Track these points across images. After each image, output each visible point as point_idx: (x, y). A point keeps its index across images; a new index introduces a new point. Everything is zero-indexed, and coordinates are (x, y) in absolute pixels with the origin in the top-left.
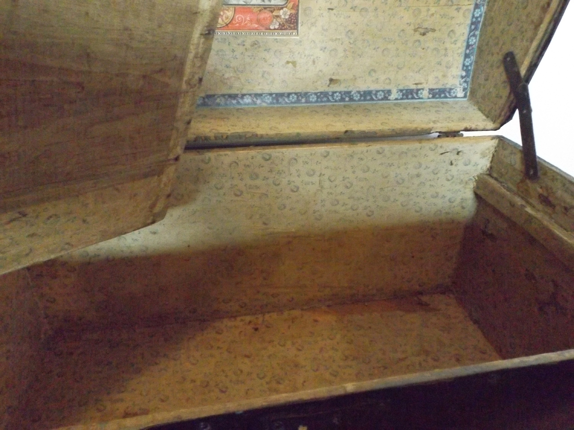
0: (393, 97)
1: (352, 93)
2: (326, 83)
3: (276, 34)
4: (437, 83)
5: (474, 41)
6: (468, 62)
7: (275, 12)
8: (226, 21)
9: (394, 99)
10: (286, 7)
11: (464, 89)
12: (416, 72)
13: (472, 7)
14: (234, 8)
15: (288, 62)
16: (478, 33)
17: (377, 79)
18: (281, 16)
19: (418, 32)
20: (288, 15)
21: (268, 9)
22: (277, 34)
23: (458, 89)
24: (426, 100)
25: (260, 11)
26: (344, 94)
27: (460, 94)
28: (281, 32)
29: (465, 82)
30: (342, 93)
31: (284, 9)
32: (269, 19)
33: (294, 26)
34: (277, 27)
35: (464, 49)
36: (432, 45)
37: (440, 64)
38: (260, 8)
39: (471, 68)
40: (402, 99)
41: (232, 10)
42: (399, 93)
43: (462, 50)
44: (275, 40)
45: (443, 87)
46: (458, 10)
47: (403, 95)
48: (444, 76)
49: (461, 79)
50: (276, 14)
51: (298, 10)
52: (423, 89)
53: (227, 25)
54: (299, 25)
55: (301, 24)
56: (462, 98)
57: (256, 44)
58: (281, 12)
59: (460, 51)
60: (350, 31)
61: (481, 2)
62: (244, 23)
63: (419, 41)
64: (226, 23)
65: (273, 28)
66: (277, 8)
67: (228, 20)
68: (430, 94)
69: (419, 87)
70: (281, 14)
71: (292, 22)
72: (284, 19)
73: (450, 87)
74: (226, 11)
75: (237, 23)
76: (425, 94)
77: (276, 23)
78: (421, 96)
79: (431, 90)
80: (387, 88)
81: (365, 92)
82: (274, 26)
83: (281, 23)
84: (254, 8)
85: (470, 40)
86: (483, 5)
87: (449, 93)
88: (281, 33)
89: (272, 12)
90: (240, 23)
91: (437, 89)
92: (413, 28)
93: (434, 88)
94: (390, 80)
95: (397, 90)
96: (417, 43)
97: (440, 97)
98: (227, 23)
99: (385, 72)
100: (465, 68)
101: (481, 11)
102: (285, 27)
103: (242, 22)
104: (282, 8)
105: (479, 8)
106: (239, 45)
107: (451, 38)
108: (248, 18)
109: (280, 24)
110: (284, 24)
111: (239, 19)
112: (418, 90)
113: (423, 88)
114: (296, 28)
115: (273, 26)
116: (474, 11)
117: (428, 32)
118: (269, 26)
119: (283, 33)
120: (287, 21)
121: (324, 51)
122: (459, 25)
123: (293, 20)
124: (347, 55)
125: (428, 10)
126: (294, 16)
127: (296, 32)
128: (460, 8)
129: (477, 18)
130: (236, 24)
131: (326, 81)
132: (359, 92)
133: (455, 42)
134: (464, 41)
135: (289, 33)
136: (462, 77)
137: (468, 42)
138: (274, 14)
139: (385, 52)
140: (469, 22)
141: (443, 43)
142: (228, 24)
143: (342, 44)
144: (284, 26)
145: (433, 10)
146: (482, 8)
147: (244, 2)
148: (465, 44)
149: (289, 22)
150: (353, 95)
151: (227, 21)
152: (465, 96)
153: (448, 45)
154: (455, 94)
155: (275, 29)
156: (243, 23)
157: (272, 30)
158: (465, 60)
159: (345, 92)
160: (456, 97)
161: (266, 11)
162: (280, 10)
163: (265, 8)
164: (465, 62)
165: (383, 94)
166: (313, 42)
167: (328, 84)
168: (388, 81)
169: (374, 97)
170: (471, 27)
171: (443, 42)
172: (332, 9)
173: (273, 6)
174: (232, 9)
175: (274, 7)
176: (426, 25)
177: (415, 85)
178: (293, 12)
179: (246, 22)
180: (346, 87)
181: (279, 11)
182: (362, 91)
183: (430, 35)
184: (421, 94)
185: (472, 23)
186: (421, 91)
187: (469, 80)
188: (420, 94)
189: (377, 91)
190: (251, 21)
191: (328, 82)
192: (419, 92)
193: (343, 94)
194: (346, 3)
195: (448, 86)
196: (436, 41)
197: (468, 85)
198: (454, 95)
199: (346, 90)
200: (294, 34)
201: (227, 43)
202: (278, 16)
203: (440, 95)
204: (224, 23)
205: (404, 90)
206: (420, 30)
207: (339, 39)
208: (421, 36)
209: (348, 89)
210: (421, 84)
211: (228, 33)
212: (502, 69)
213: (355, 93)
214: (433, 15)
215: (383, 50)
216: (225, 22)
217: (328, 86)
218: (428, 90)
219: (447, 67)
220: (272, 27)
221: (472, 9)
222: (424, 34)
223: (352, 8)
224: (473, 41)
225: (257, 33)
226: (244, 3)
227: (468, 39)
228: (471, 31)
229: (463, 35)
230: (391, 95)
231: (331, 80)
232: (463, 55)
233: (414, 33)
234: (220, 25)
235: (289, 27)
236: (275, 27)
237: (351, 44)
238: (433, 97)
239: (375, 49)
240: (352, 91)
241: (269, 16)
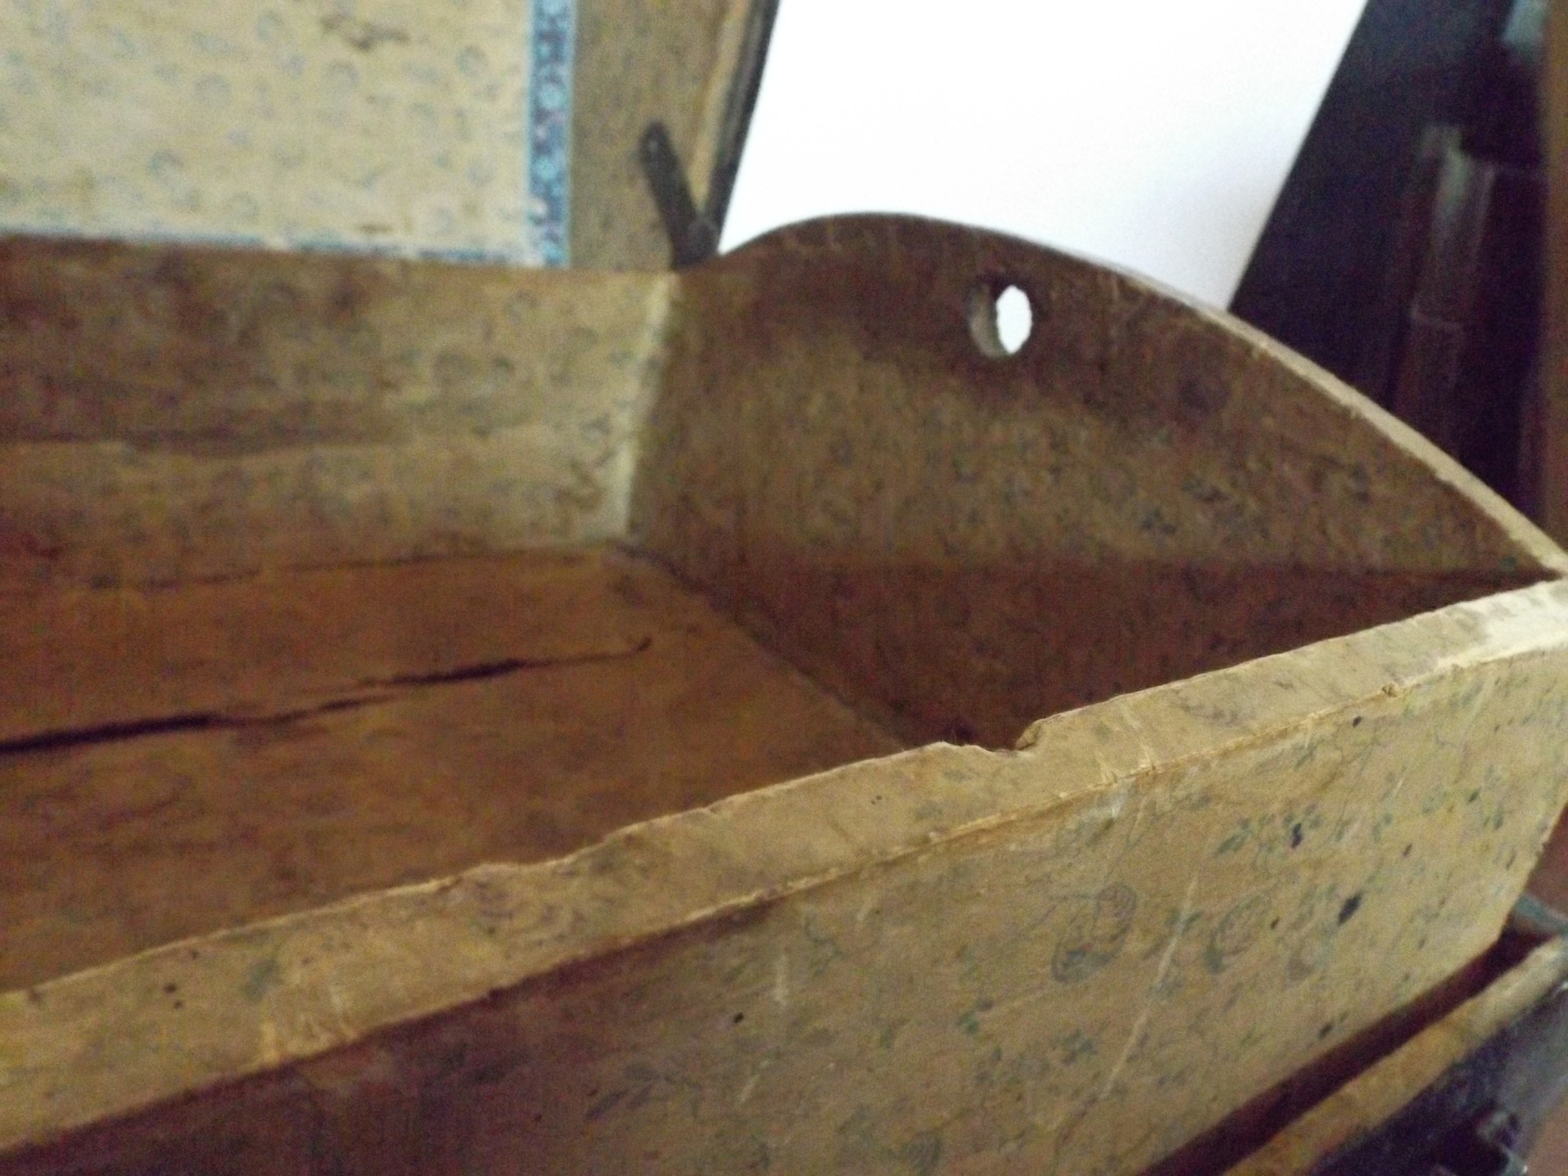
4: (445, 231)
5: (558, 98)
6: (549, 169)
12: (358, 185)
16: (565, 71)
17: (195, 195)
19: (337, 33)
29: (552, 238)
35: (526, 122)
36: (403, 91)
37: (444, 162)
39: (563, 191)
43: (521, 123)
45: (474, 249)
48: (471, 209)
49: (532, 227)
52: (398, 249)
59: (511, 127)
63: (349, 68)
69: (382, 239)
73: (498, 251)
79: (428, 255)
80: (246, 231)
85: (543, 94)
91: (451, 252)
92: (317, 14)
94: (251, 202)
99: (223, 169)
100: (541, 189)
107: (474, 75)
113: (394, 244)
117: (379, 40)
122: (495, 32)
129: (552, 19)
133: (491, 93)
134: (523, 93)
136: (538, 221)
137: (536, 101)
139: (211, 92)
140: (528, 29)
141: (447, 90)
148: (526, 107)
153: (464, 100)
158: (535, 161)
164: (539, 168)
168: (241, 207)
170: (537, 47)
171: (443, 84)
176: (364, 12)
177: (362, 234)
183: (388, 51)
185: (541, 36)
187: (561, 230)
195: (491, 247)
196: (416, 77)
206: (345, 25)
208: (354, 50)
210: (385, 229)
212: (642, 184)
215: (201, 86)
219: (474, 179)
222: (364, 45)
224: (554, 99)
227: (536, 88)
228: (540, 62)
229: (515, 73)
232: (527, 142)
233: (325, 35)
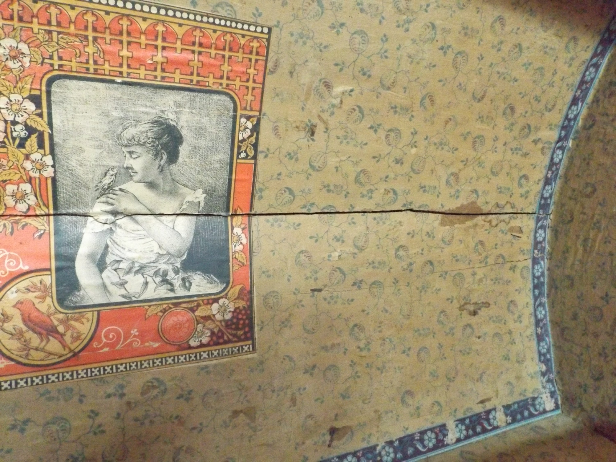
0: (452, 436)
1: (379, 448)
2: (324, 442)
3: (205, 355)
4: (511, 393)
5: (543, 312)
6: (544, 347)
7: (200, 308)
8: (73, 347)
9: (454, 441)
10: (226, 297)
11: (552, 394)
12: (477, 381)
13: (529, 262)
14: (96, 314)
15: (236, 413)
16: (544, 300)
17: (418, 408)
18: (214, 316)
19: (465, 311)
20: (230, 312)
21: (183, 305)
22: (208, 355)
23: (544, 396)
24: (504, 430)
25: (164, 311)
26: (363, 455)
27: (549, 405)
28: (215, 351)
29: (549, 381)
30: (358, 454)
31: (221, 301)
32: (187, 325)
33: (245, 333)
34: (205, 340)
35: (533, 327)
36: (490, 329)
37: (507, 358)
38: (165, 306)
39: (552, 356)
40: (467, 437)
41: (91, 318)
42: (460, 426)
43: (531, 330)
44: (202, 369)
45: (522, 398)
46: (513, 269)
47: (467, 429)
48: (518, 378)
49: (542, 378)
50: (203, 314)
51: (251, 300)
52: (495, 409)
53: (75, 355)
54: (257, 329)
55: (260, 327)
56: (553, 410)
57: (154, 387)
58: (215, 306)
59: (529, 332)
60: (356, 325)
61: (539, 255)
62: (123, 343)
63: (469, 325)
64: (71, 351)
65: (199, 344)
66: (206, 302)
67: (79, 342)
68: (507, 415)
69: (489, 406)
70: (214, 312)
71: (240, 326)
72: (221, 321)
73: (531, 395)
74: (72, 323)
75: (106, 345)
76: (500, 418)
77: (203, 333)
78: (495, 424)
79: (507, 407)
80: (438, 421)
81: (401, 440)
82: (200, 339)
83: (216, 330)
84: (150, 306)
85: (538, 313)
86: (543, 259)
87: (534, 405)
88: (215, 353)
89: (193, 310)
90: (112, 346)
91: (514, 403)
92: (458, 306)
93: (510, 403)
94: (439, 404)
95: (455, 421)
96: (468, 330)
97: (523, 418)
98: (77, 350)
99: (428, 391)
100: (542, 358)
101: (541, 267)
102: (225, 338)
103: (117, 342)
104: (216, 301)
105: (539, 263)
106: (109, 396)
107: (513, 313)
108: (134, 332)
109: (213, 333)
110: (223, 333)
111: (111, 336)
112: (488, 412)
113: (494, 407)
114: (249, 336)
115: (197, 340)
116: (533, 268)
117: (480, 309)
118: (188, 342)
119: (221, 351)
120: (228, 324)
121: (311, 374)
122: (519, 291)
123: (241, 322)
124: (357, 373)
125: (474, 274)
126: (243, 312)
127: (249, 345)
128: (515, 266)
129: (538, 278)
130: (101, 348)
131: (324, 435)
132: (390, 443)
133: (519, 319)
134: (531, 314)
135: (236, 350)
136: (543, 374)
137: (536, 316)
138: (197, 313)
139: (423, 354)
140: (530, 285)
141: (505, 324)
142: (80, 351)
143: (345, 353)
144: (222, 337)
145: (480, 274)
146: (542, 262)
147: (123, 296)
148: (533, 320)
149: (233, 327)
150: (380, 454)
151: (76, 346)
152: (557, 407)
153: (511, 325)
154: (543, 406)
155: (202, 345)
156: (121, 342)
157: (193, 348)
158: (539, 345)
159: (364, 449)
160: (545, 412)
161: (178, 310)
162: (212, 304)
163: (176, 305)
164: (541, 348)
165: (433, 436)
166: (287, 360)
167: (328, 443)
168: (436, 408)
169: (420, 448)
170: (534, 292)
171: (503, 321)
172: (320, 290)
173: (195, 298)
174: (91, 315)
175: (196, 301)
176: (474, 298)
177: (480, 405)
178: (241, 304)
179: (129, 341)
180: (364, 439)
181: (209, 306)
182: (396, 440)
183: (483, 312)
184: (495, 418)
185: (535, 287)
186: (493, 412)
187: (553, 377)
188: (493, 419)
189: (423, 433)
190: (142, 336)
191: (328, 438)
192: (491, 417)
193: (360, 455)
194: (343, 277)
195: (529, 395)
196: (493, 321)
197: (554, 386)
198: (541, 409)
199: (365, 445)
200: (246, 348)
201: (76, 398)
202: (207, 318)
203: (522, 413)
204: (67, 351)
205: (467, 418)
206: (467, 307)
207: (339, 344)
208: (472, 317)
209: (368, 442)
210: (489, 400)
211: (80, 372)
213: (384, 448)
214: (481, 280)
215: (419, 353)
216: (70, 349)
217: (329, 446)
218: (502, 409)
219: (518, 362)
220: (193, 343)
221: (530, 266)
222: (475, 313)
223: (354, 284)
225: (158, 362)
226: (124, 300)
227: (535, 310)
228: (536, 298)
229: (527, 307)
230: (447, 435)
231: (333, 431)
232: (535, 336)
233: (461, 314)
234: (56, 357)
235: (235, 336)
236: (201, 341)
237: (361, 350)
238: (514, 421)
239: (404, 352)
240: (377, 445)
241: (185, 319)
